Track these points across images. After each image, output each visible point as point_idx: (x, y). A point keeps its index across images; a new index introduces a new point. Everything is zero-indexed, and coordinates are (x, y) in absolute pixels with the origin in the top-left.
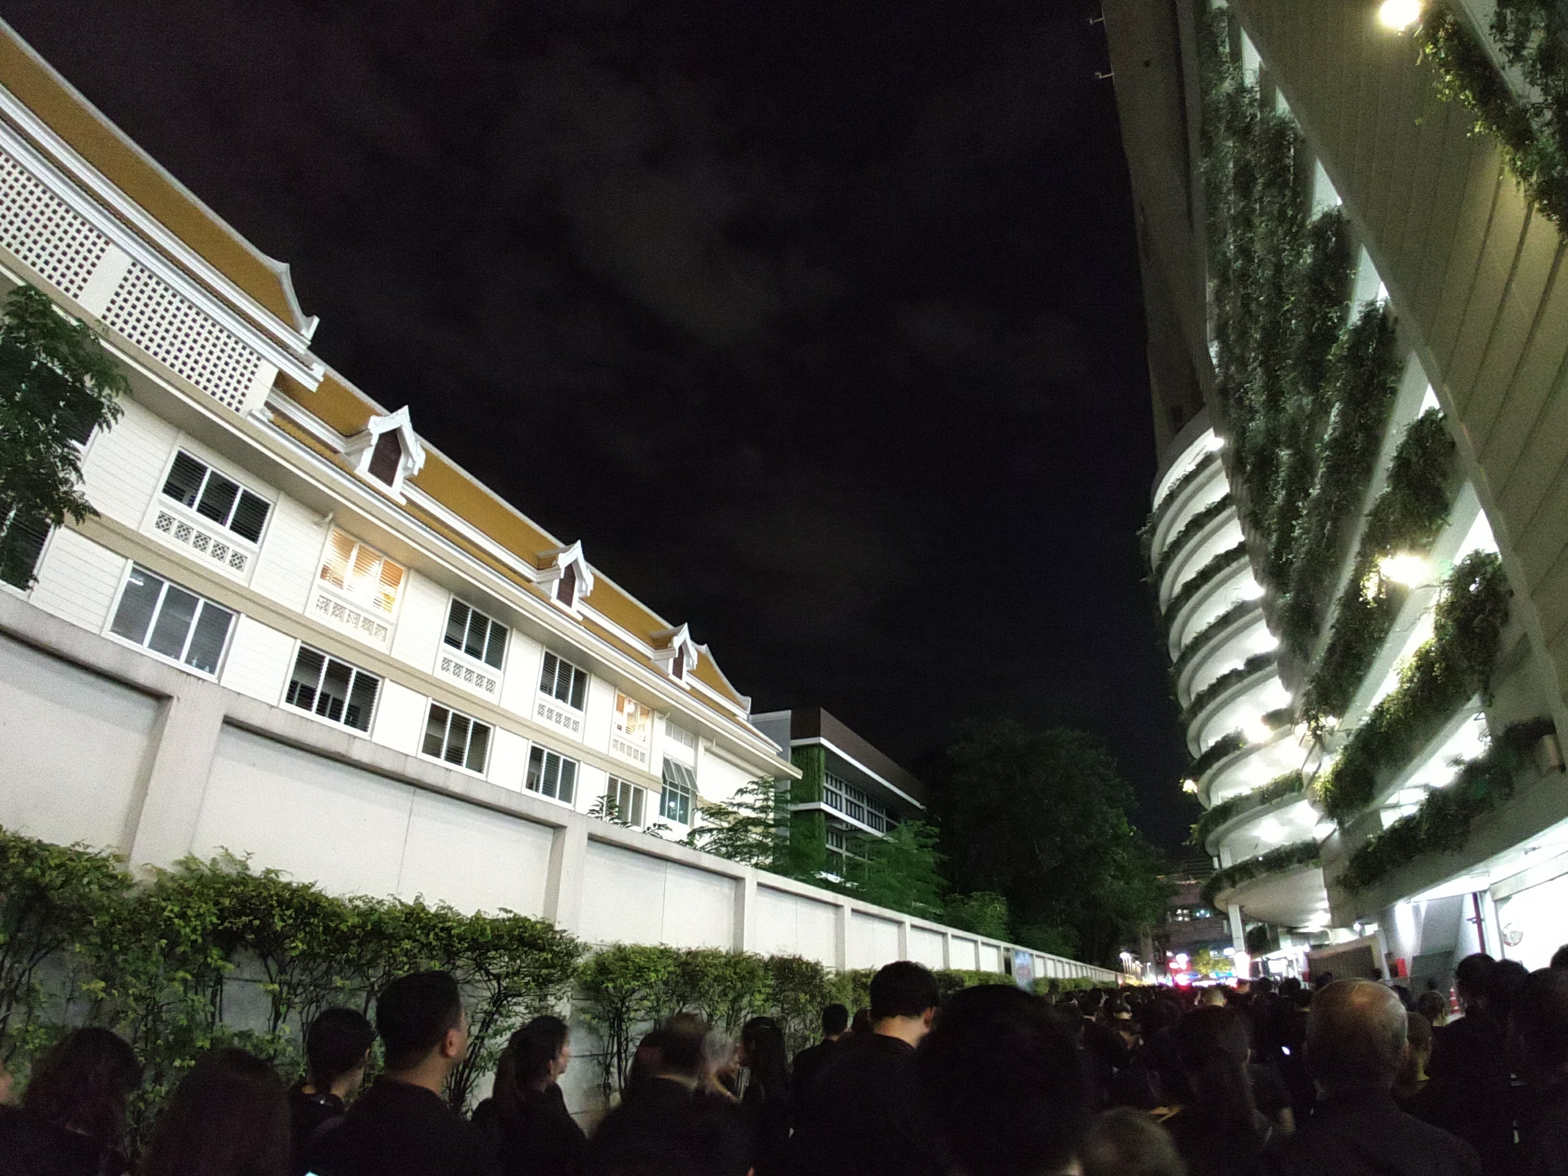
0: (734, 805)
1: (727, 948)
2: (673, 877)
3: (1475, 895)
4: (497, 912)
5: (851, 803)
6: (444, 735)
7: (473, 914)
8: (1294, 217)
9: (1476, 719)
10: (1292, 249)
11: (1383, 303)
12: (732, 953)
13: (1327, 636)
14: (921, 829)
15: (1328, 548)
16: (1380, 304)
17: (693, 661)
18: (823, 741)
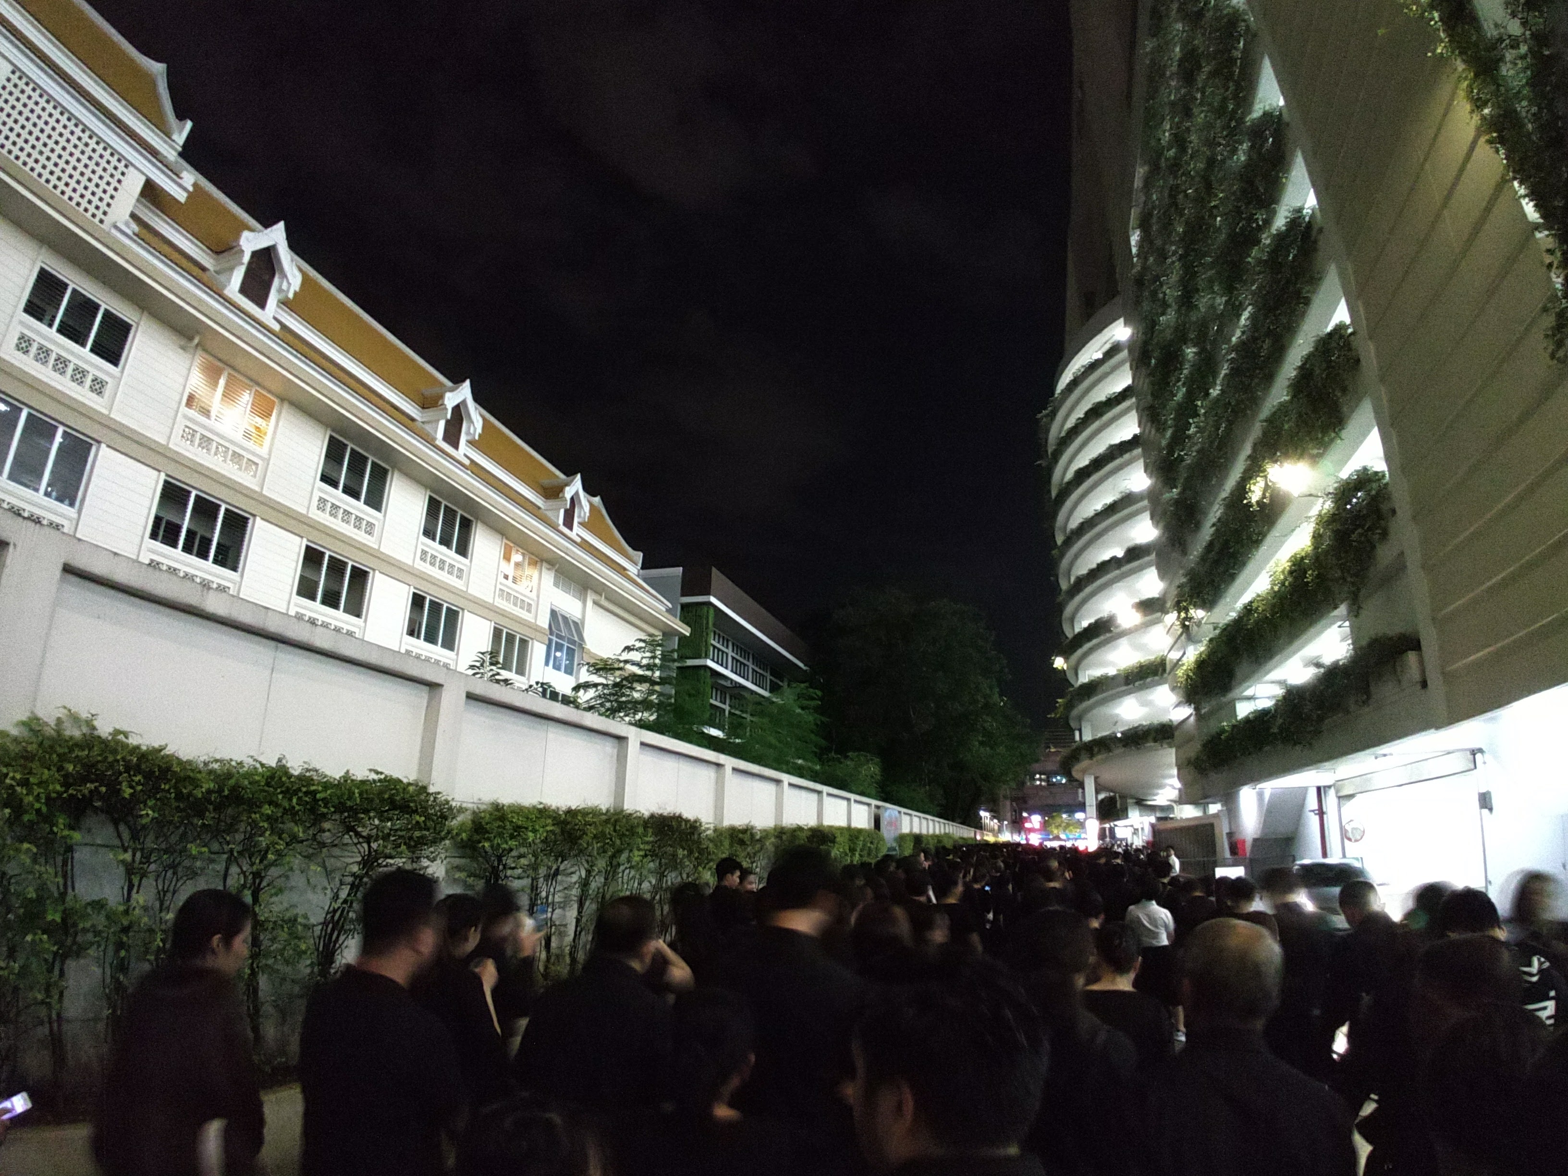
0: (621, 662)
1: (607, 806)
2: (555, 736)
3: (1319, 789)
4: (367, 773)
5: (737, 661)
6: (320, 577)
7: (342, 774)
8: (1234, 111)
9: (1340, 627)
10: (1228, 145)
11: (1310, 211)
12: (612, 811)
13: (1207, 532)
14: (805, 691)
15: (1219, 448)
16: (1307, 211)
17: (585, 513)
18: (713, 600)
